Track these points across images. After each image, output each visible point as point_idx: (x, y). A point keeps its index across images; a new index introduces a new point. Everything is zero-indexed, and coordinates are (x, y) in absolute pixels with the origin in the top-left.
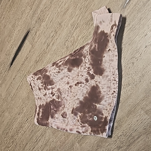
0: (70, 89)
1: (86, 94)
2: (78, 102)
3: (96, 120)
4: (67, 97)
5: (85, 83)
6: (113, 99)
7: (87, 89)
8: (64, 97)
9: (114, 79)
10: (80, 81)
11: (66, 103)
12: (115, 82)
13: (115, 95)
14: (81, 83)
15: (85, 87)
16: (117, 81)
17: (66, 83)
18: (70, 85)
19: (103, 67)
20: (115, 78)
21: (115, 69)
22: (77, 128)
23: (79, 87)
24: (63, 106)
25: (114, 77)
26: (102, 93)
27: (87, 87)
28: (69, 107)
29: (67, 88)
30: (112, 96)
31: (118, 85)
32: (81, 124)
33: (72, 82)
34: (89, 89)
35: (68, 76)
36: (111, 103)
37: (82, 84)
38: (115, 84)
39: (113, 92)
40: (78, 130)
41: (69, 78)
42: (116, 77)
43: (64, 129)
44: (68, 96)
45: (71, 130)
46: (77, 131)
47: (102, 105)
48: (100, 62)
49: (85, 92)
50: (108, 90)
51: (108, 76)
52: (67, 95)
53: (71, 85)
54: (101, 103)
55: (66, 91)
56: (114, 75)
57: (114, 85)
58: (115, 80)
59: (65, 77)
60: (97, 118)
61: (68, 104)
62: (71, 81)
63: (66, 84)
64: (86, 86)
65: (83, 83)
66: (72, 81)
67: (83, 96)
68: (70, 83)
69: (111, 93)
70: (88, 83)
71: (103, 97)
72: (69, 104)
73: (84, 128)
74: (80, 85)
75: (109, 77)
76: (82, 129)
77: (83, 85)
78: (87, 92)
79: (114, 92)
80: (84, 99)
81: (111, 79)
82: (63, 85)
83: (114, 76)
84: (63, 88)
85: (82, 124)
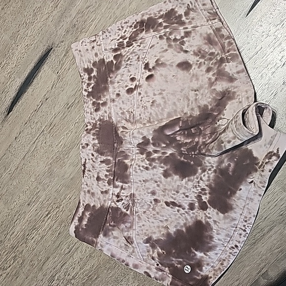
0: (153, 203)
1: (182, 227)
2: (164, 231)
3: (186, 272)
4: (143, 214)
5: (186, 208)
6: (229, 256)
7: (186, 219)
8: (137, 212)
9: (244, 228)
10: (179, 203)
11: (138, 222)
12: (244, 233)
13: (236, 252)
14: (180, 206)
15: (184, 215)
16: (247, 233)
17: (149, 191)
18: (155, 197)
19: (232, 203)
20: (246, 227)
21: (252, 214)
22: (148, 268)
23: (175, 211)
24: (128, 225)
25: (244, 226)
26: (215, 241)
27: (188, 217)
28: (141, 232)
29: (149, 201)
30: (231, 251)
31: (246, 238)
32: (158, 265)
33: (162, 195)
34: (190, 222)
35: (159, 183)
36: (224, 260)
37: (181, 209)
38: (242, 236)
39: (234, 247)
40: (148, 271)
41: (158, 186)
42: (248, 227)
43: (123, 261)
44: (145, 212)
45: (136, 266)
46: (145, 272)
47: (207, 257)
48: (229, 193)
49: (182, 223)
50: (228, 239)
51: (235, 220)
52: (145, 210)
53: (159, 198)
54: (208, 253)
55: (146, 204)
56: (246, 221)
57: (240, 237)
58: (245, 231)
59: (153, 182)
60: (190, 270)
61: (139, 225)
62: (159, 192)
63: (149, 193)
64: (186, 214)
65: (184, 209)
66: (162, 193)
67: (176, 226)
68: (157, 195)
69: (230, 246)
70: (192, 212)
71: (215, 247)
72: (141, 227)
73: (160, 273)
74: (177, 208)
75: (236, 222)
76: (157, 273)
77: (182, 211)
78: (185, 224)
79: (236, 246)
80: (175, 233)
81: (239, 226)
82: (143, 193)
83: (245, 224)
84: (142, 197)
85: (160, 265)
